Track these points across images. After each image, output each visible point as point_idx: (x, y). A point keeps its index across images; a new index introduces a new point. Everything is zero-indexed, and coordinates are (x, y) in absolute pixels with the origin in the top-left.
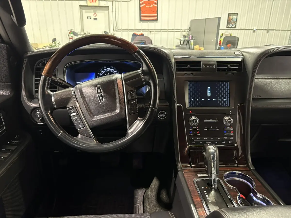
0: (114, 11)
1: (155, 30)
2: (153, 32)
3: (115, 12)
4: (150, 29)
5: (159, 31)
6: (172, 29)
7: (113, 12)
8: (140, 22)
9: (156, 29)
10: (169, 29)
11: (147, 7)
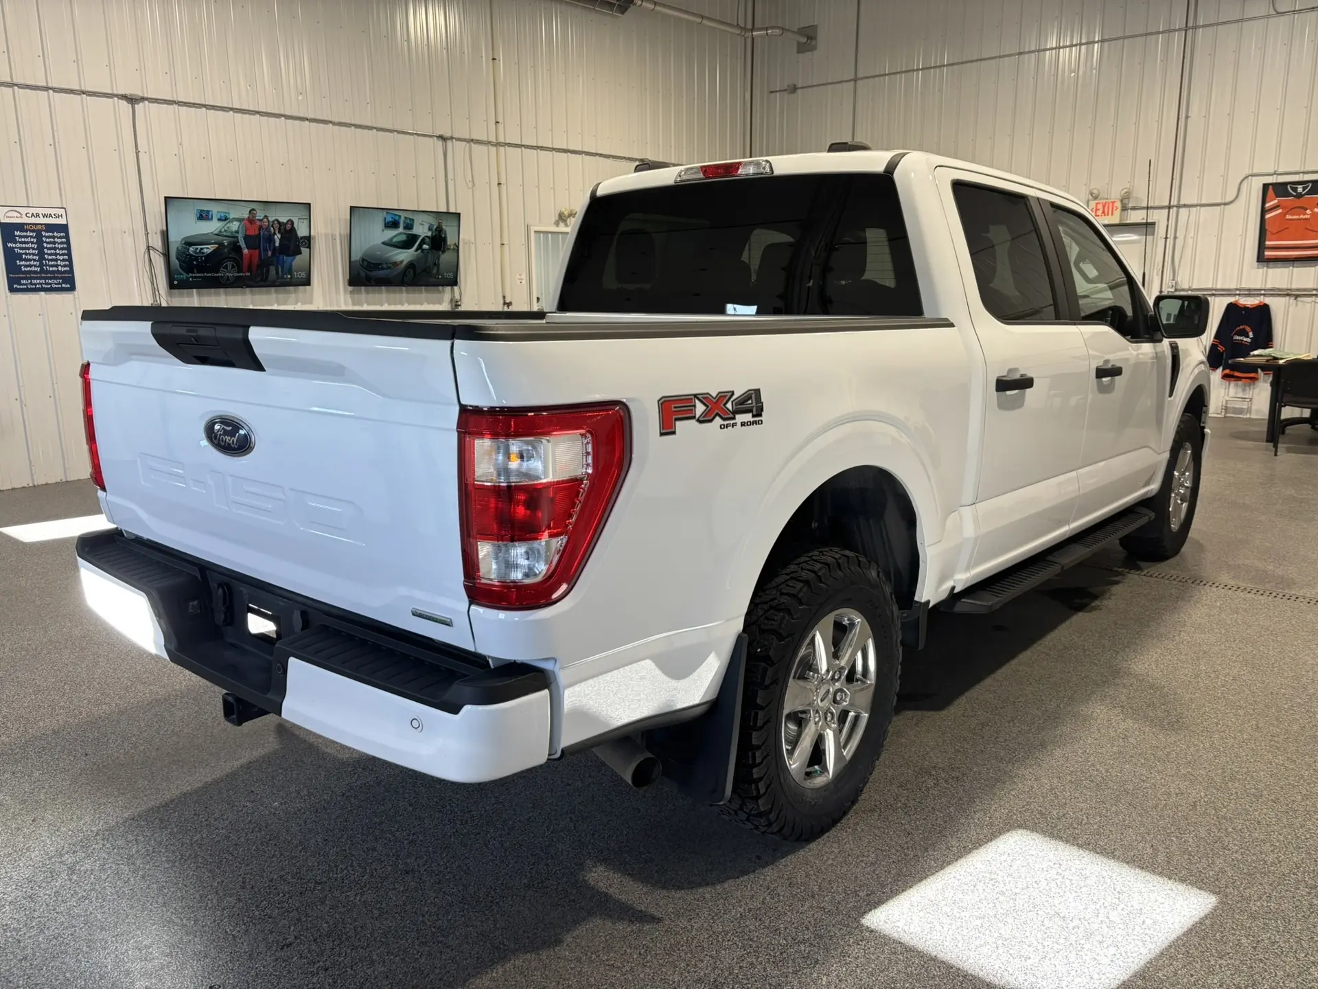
0: (1171, 235)
1: (1314, 292)
3: (1175, 238)
4: (1294, 287)
7: (1166, 238)
8: (1258, 268)
11: (1288, 217)
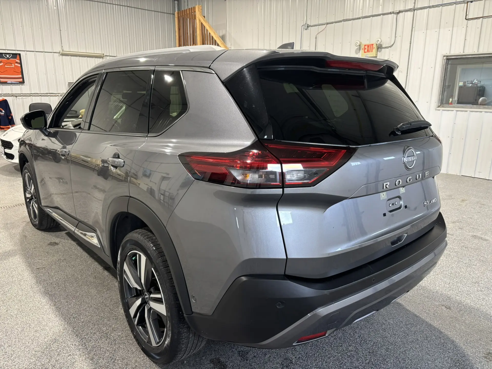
1: (22, 95)
2: (20, 97)
4: (14, 93)
5: (28, 96)
6: (45, 93)
9: (23, 93)
10: (41, 94)
11: (6, 66)
